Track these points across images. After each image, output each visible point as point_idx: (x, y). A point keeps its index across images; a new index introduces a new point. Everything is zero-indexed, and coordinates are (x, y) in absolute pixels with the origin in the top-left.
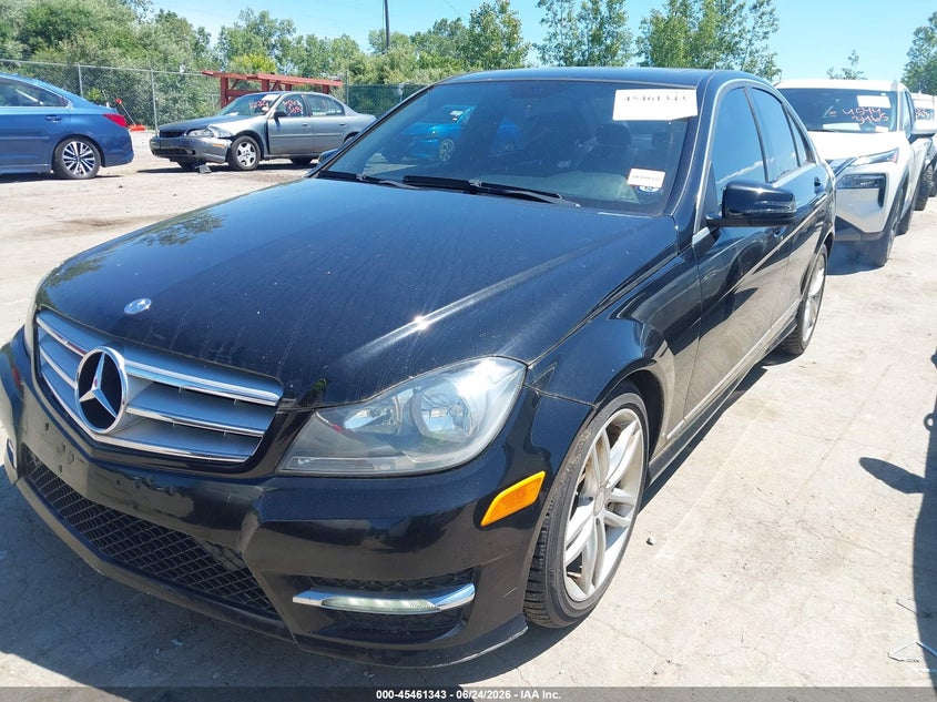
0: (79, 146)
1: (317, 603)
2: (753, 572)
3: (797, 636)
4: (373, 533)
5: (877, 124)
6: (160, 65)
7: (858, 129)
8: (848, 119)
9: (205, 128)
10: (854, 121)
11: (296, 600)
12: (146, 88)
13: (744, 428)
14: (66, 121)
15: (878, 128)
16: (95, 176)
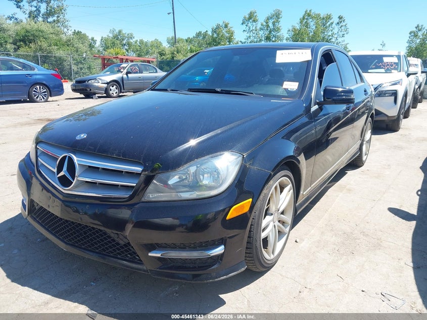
0: (40, 88)
1: (159, 255)
2: (342, 252)
3: (361, 276)
4: (181, 225)
5: (392, 69)
6: (75, 53)
7: (384, 71)
8: (379, 67)
9: (95, 79)
10: (382, 68)
11: (150, 254)
12: (69, 64)
13: (337, 196)
14: (35, 77)
15: (393, 71)
16: (47, 101)
